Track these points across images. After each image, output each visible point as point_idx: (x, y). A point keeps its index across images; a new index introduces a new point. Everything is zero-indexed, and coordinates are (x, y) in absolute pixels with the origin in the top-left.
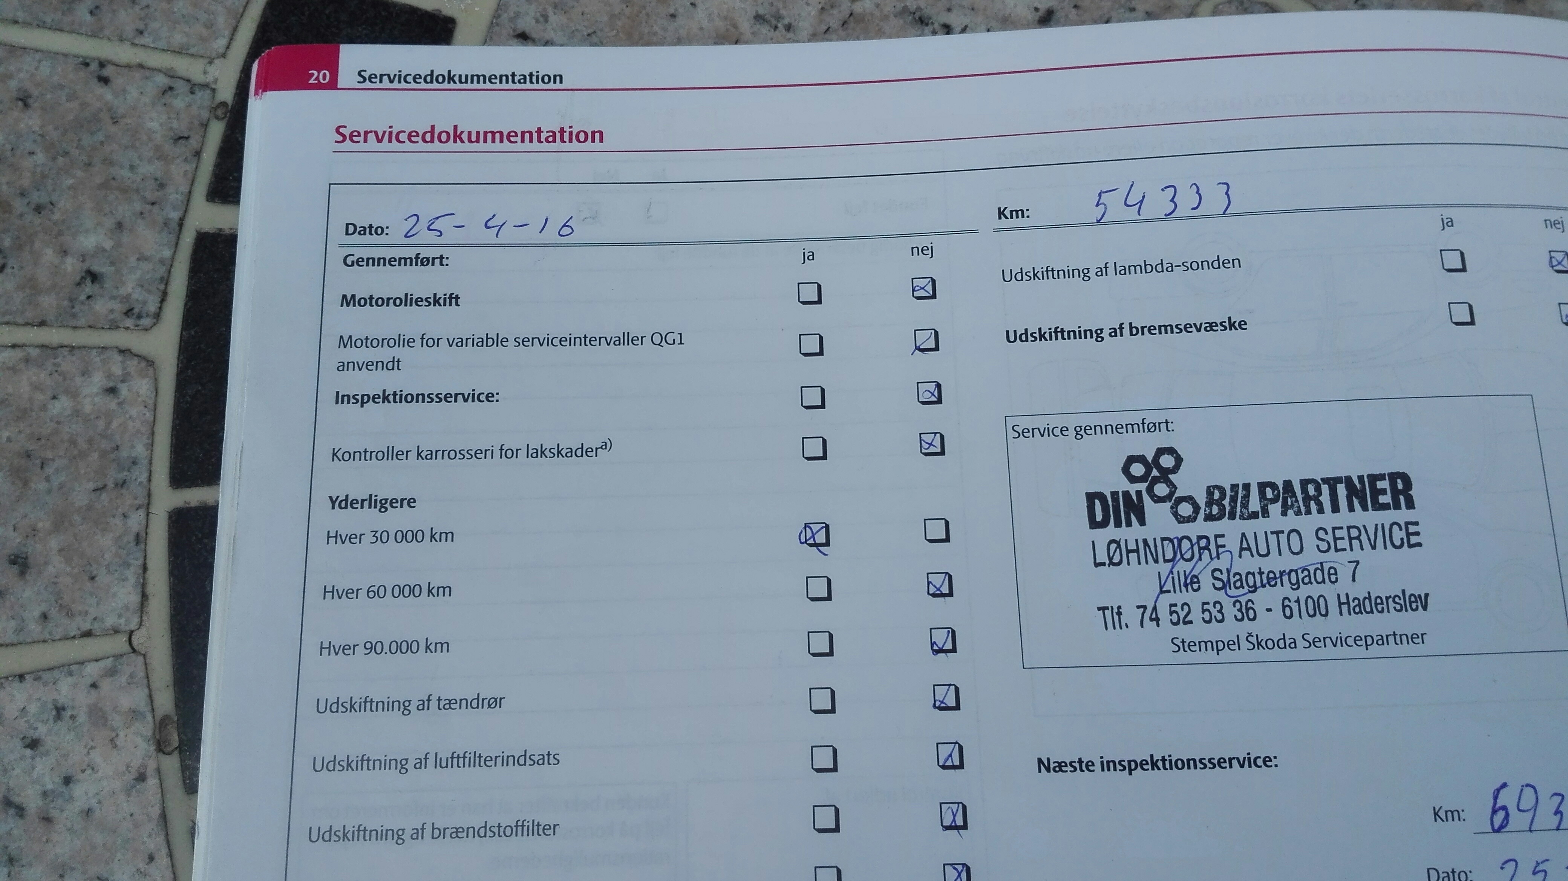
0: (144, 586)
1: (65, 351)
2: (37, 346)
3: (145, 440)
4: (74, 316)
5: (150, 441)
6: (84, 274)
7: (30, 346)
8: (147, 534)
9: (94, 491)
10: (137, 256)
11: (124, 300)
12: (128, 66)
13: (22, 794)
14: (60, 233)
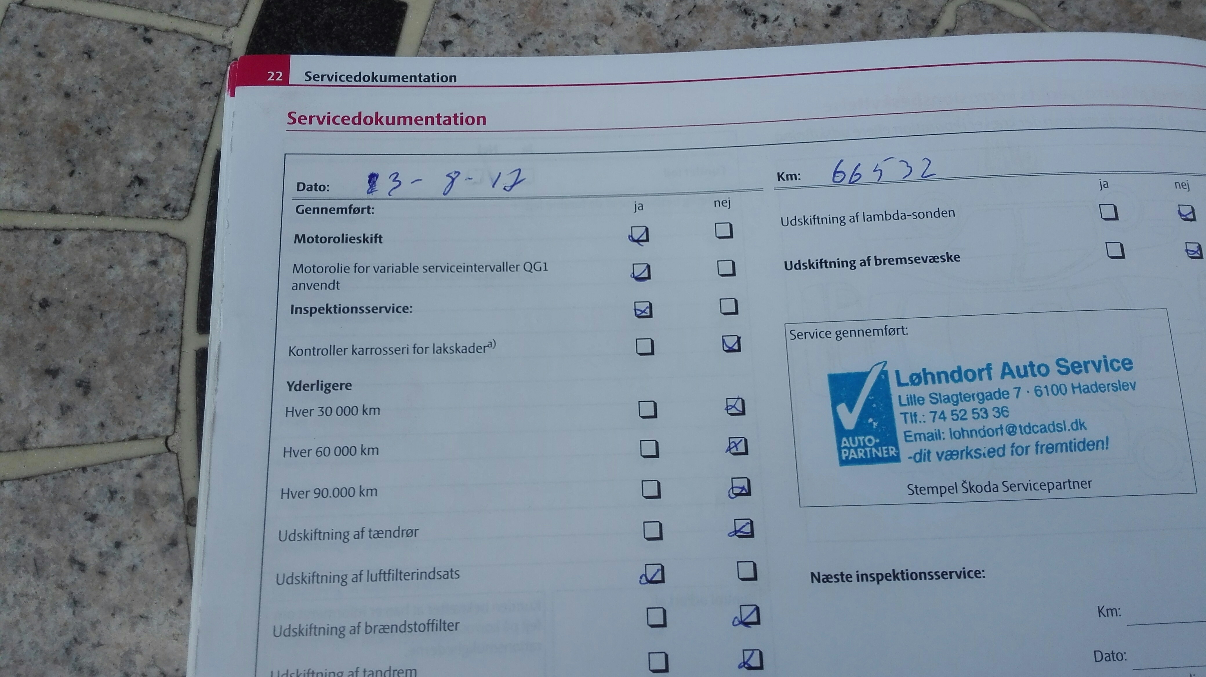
0: (177, 404)
1: (119, 234)
2: (98, 230)
3: (179, 299)
4: (126, 209)
5: (182, 300)
6: (133, 179)
7: (92, 230)
8: (179, 366)
9: (140, 334)
10: (173, 167)
11: (164, 198)
12: (166, 31)
13: (84, 554)
14: (115, 150)
